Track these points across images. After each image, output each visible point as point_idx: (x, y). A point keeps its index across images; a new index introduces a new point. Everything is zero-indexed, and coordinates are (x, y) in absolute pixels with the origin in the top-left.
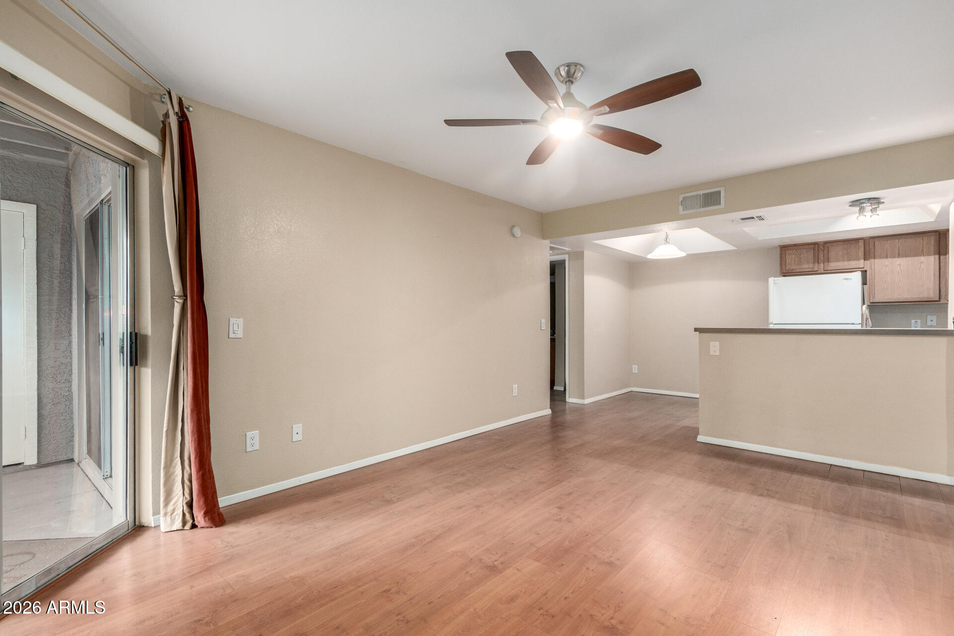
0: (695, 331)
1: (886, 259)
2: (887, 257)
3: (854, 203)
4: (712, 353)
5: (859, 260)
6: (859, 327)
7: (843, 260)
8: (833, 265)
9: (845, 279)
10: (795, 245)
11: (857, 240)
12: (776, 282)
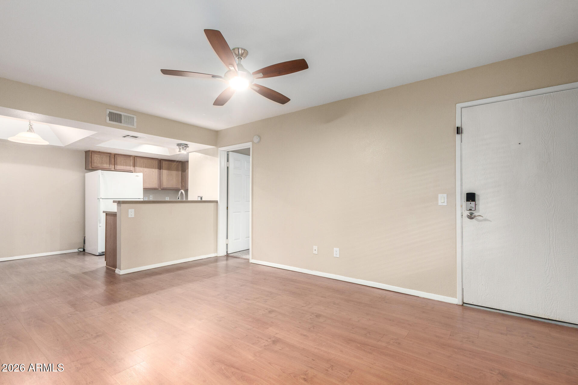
0: (113, 202)
1: (141, 168)
2: (141, 167)
3: (179, 145)
4: (130, 216)
5: (131, 166)
6: (142, 200)
7: (124, 166)
8: (118, 167)
9: (137, 176)
10: (99, 152)
11: (130, 156)
12: (103, 173)
